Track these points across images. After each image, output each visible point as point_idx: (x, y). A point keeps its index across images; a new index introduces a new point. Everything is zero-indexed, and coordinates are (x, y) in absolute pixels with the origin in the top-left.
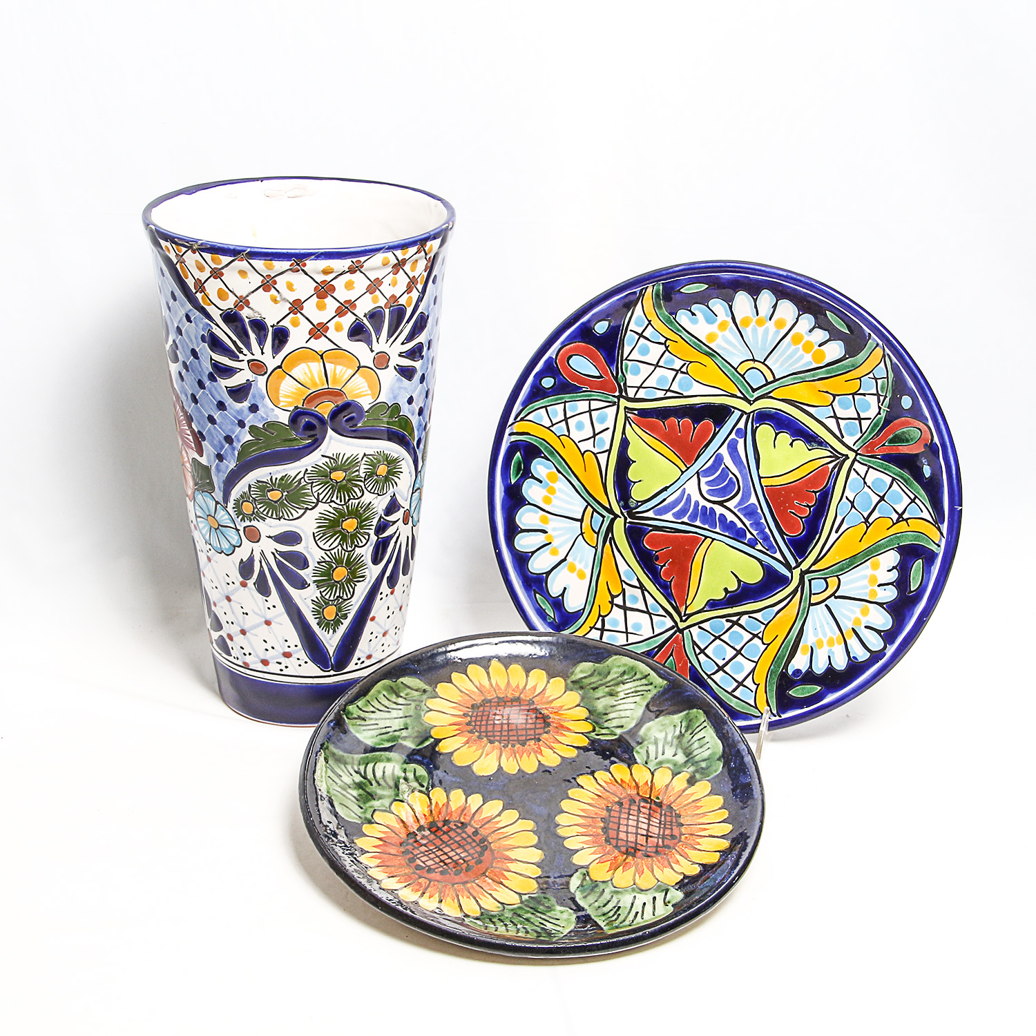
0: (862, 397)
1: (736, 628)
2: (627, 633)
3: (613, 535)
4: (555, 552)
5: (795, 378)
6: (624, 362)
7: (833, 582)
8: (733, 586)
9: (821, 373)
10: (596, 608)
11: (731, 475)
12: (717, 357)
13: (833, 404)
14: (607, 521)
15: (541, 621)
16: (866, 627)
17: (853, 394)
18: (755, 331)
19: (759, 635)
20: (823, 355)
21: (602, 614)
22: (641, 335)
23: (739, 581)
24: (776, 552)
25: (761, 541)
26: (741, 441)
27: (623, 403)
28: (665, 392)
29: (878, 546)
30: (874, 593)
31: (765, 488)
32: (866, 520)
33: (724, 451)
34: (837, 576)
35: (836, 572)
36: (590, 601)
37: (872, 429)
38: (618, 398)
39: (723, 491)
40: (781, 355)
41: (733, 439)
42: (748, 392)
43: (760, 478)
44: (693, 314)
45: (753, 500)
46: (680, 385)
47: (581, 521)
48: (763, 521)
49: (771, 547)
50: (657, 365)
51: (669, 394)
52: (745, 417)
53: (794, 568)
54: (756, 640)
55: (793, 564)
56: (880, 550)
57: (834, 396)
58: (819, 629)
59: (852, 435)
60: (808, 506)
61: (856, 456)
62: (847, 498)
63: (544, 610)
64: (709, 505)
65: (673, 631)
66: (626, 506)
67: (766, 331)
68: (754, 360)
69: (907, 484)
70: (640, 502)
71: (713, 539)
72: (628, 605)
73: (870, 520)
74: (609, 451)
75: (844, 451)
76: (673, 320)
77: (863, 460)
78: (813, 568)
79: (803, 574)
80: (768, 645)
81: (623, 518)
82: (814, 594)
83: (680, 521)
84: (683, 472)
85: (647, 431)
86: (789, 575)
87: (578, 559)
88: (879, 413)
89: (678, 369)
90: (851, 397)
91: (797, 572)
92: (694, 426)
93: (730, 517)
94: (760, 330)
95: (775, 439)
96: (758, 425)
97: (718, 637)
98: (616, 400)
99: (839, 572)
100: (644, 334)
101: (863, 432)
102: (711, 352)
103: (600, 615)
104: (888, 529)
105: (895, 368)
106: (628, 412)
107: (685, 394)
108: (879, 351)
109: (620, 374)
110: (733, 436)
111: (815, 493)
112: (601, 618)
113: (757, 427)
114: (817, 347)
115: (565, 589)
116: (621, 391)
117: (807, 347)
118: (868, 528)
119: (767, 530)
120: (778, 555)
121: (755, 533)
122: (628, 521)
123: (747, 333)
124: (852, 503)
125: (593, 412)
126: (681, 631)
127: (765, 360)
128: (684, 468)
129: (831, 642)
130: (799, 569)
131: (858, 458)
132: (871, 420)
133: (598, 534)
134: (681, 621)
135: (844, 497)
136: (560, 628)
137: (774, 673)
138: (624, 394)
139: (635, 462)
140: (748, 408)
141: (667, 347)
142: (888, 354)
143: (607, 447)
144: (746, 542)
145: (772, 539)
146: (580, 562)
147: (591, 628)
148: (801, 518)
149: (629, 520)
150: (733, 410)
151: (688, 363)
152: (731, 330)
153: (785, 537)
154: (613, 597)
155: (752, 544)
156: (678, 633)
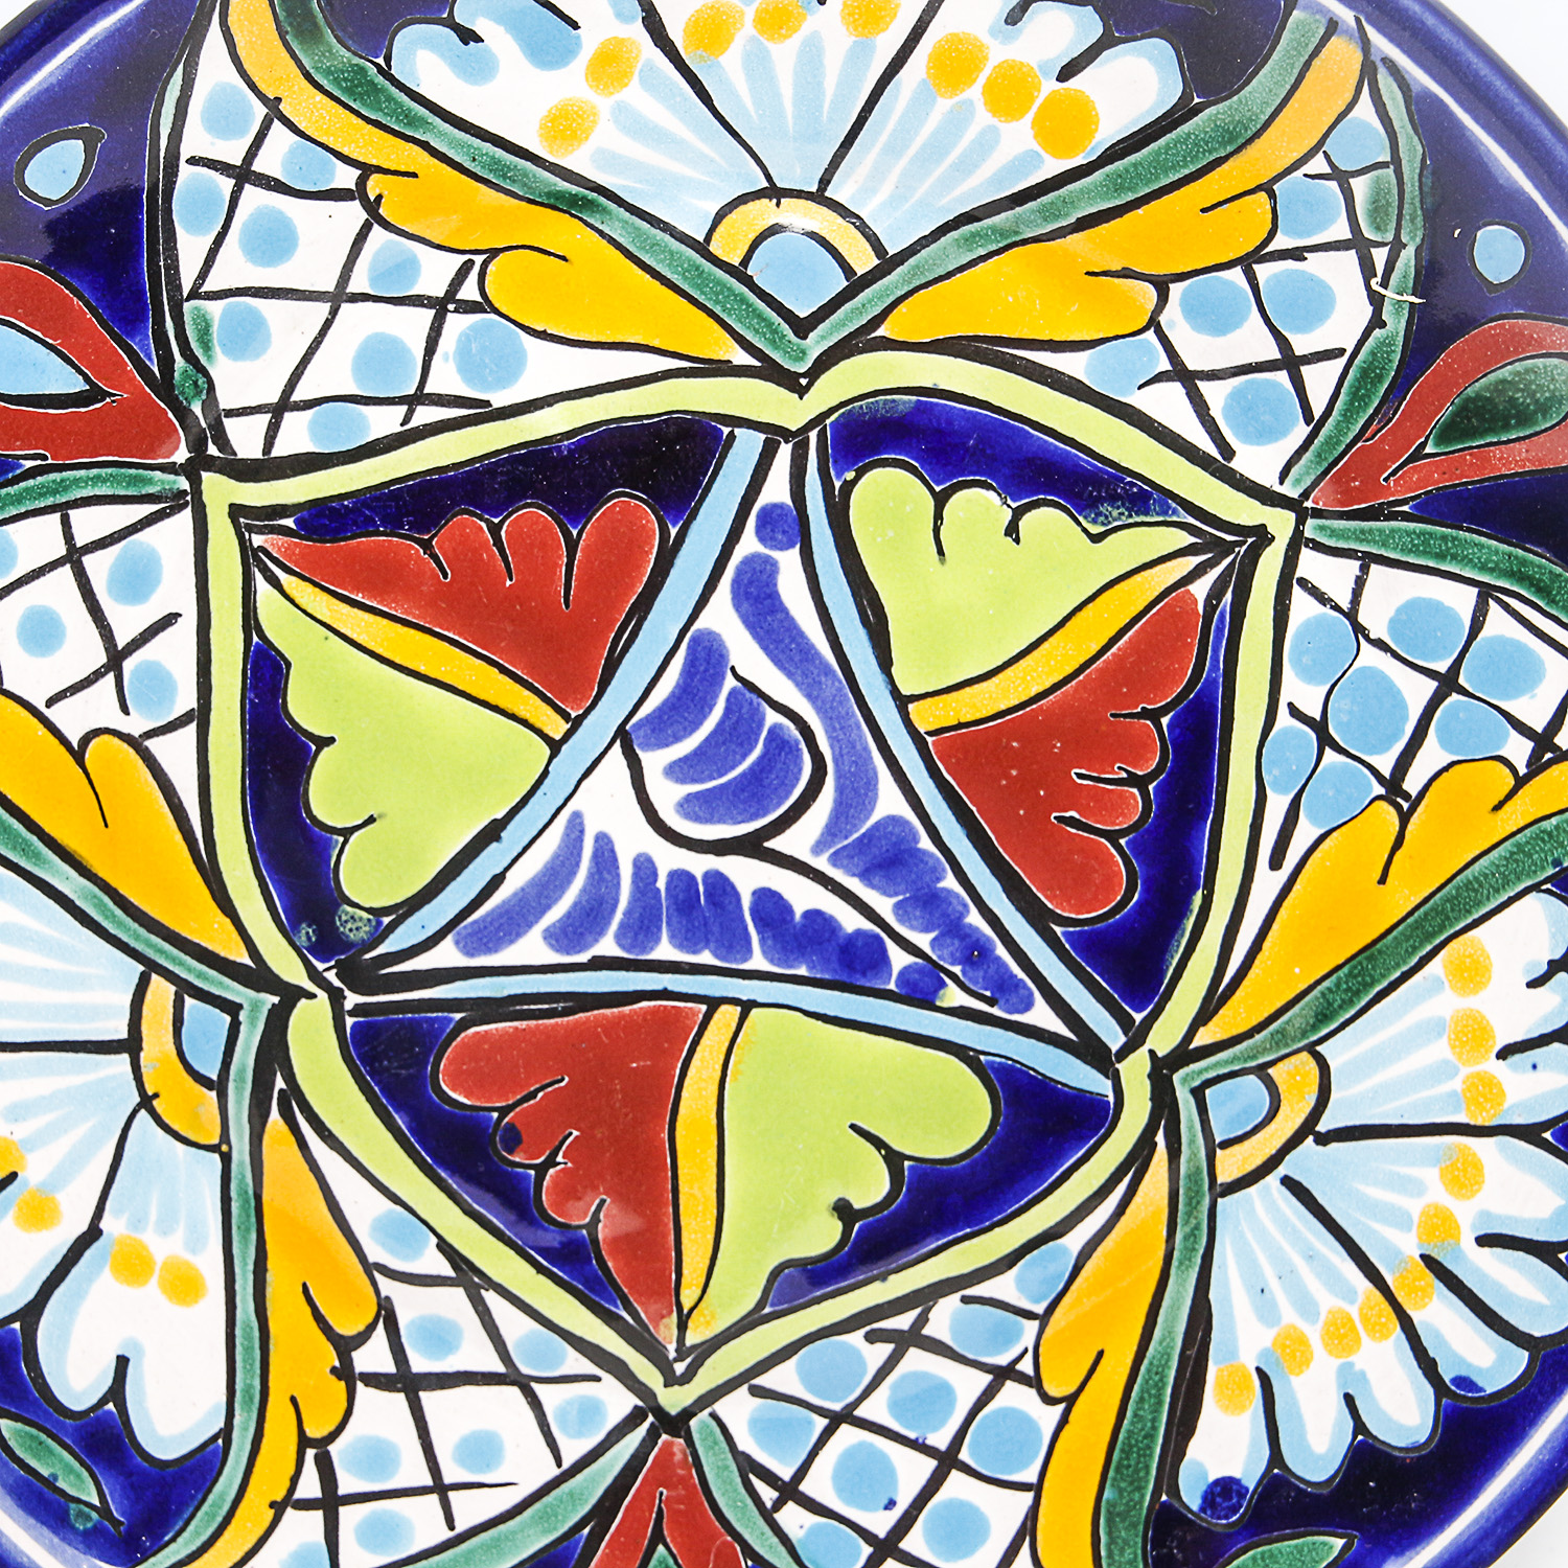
0: (1290, 264)
1: (914, 1359)
2: (440, 1488)
3: (290, 1078)
4: (40, 1214)
5: (974, 235)
6: (187, 306)
7: (1296, 1077)
8: (871, 1186)
9: (1087, 197)
10: (279, 1410)
11: (772, 717)
12: (605, 210)
13: (1163, 319)
14: (253, 1021)
15: (45, 1531)
16: (1485, 1241)
17: (1247, 262)
18: (758, 65)
19: (1019, 1367)
20: (1083, 114)
21: (313, 1432)
22: (243, 175)
23: (893, 1159)
24: (1028, 1005)
25: (957, 970)
26: (789, 562)
27: (219, 491)
28: (403, 409)
29: (1468, 884)
30: (1487, 1088)
31: (930, 740)
32: (1393, 786)
33: (722, 618)
34: (1311, 1049)
35: (1304, 1034)
36: (248, 1389)
37: (1354, 395)
38: (191, 470)
39: (752, 792)
40: (893, 150)
41: (749, 561)
42: (776, 339)
43: (902, 702)
44: (468, 36)
45: (889, 802)
46: (467, 365)
47: (131, 1045)
48: (950, 882)
49: (1003, 989)
50: (339, 297)
51: (425, 415)
52: (785, 451)
53: (1125, 1052)
54: (1013, 1395)
55: (1114, 1038)
56: (1479, 904)
57: (1162, 285)
58: (1274, 1285)
59: (1264, 434)
60: (1132, 780)
61: (1301, 521)
62: (1294, 711)
63: (50, 1483)
64: (699, 865)
65: (642, 1431)
66: (328, 943)
67: (811, 56)
68: (774, 192)
69: (1552, 602)
70: (386, 911)
71: (747, 1006)
72: (419, 1364)
73: (1412, 784)
74: (201, 716)
75: (1243, 510)
76: (380, 79)
77: (1333, 533)
78: (1203, 1038)
79: (1162, 1072)
80: (1071, 1400)
81: (322, 996)
82: (1225, 1144)
83: (583, 958)
84: (555, 746)
85: (359, 598)
86: (1101, 1085)
87: (153, 1216)
88: (1377, 322)
89: (439, 291)
90: (1236, 275)
91: (1135, 1071)
92: (567, 534)
93: (803, 896)
94: (784, 54)
95: (938, 516)
96: (850, 475)
97: (846, 1416)
98: (183, 483)
99: (1314, 1028)
100: (258, 166)
101: (1317, 413)
102: (574, 189)
103: (304, 1442)
104: (1498, 807)
105: (1424, 112)
106: (250, 529)
107: (499, 400)
108: (1342, 56)
109: (180, 362)
110: (749, 544)
111: (1154, 716)
112: (310, 1453)
113: (848, 487)
114: (1050, 85)
115: (122, 1362)
116: (197, 445)
117: (1008, 93)
118: (1404, 818)
119: (974, 918)
120: (1041, 1015)
121: (923, 940)
122: (348, 1005)
123: (727, 74)
124: (1320, 727)
125: (87, 560)
126: (676, 1424)
127: (825, 182)
128: (557, 727)
129: (1341, 1336)
130: (1143, 1052)
131: (1310, 529)
132: (1343, 360)
133: (220, 1086)
134: (671, 1380)
135: (1283, 710)
136: (139, 1547)
137: (1124, 1516)
138: (212, 450)
139: (331, 740)
140: (791, 411)
141: (372, 207)
142: (1387, 61)
143: (188, 700)
144: (892, 986)
145: (1001, 951)
146: (165, 1229)
147: (279, 1508)
148: (1112, 837)
149: (352, 1000)
150: (726, 430)
151: (479, 259)
152: (650, 82)
153: (1058, 930)
154: (345, 1346)
155: (920, 991)
156: (664, 1437)
